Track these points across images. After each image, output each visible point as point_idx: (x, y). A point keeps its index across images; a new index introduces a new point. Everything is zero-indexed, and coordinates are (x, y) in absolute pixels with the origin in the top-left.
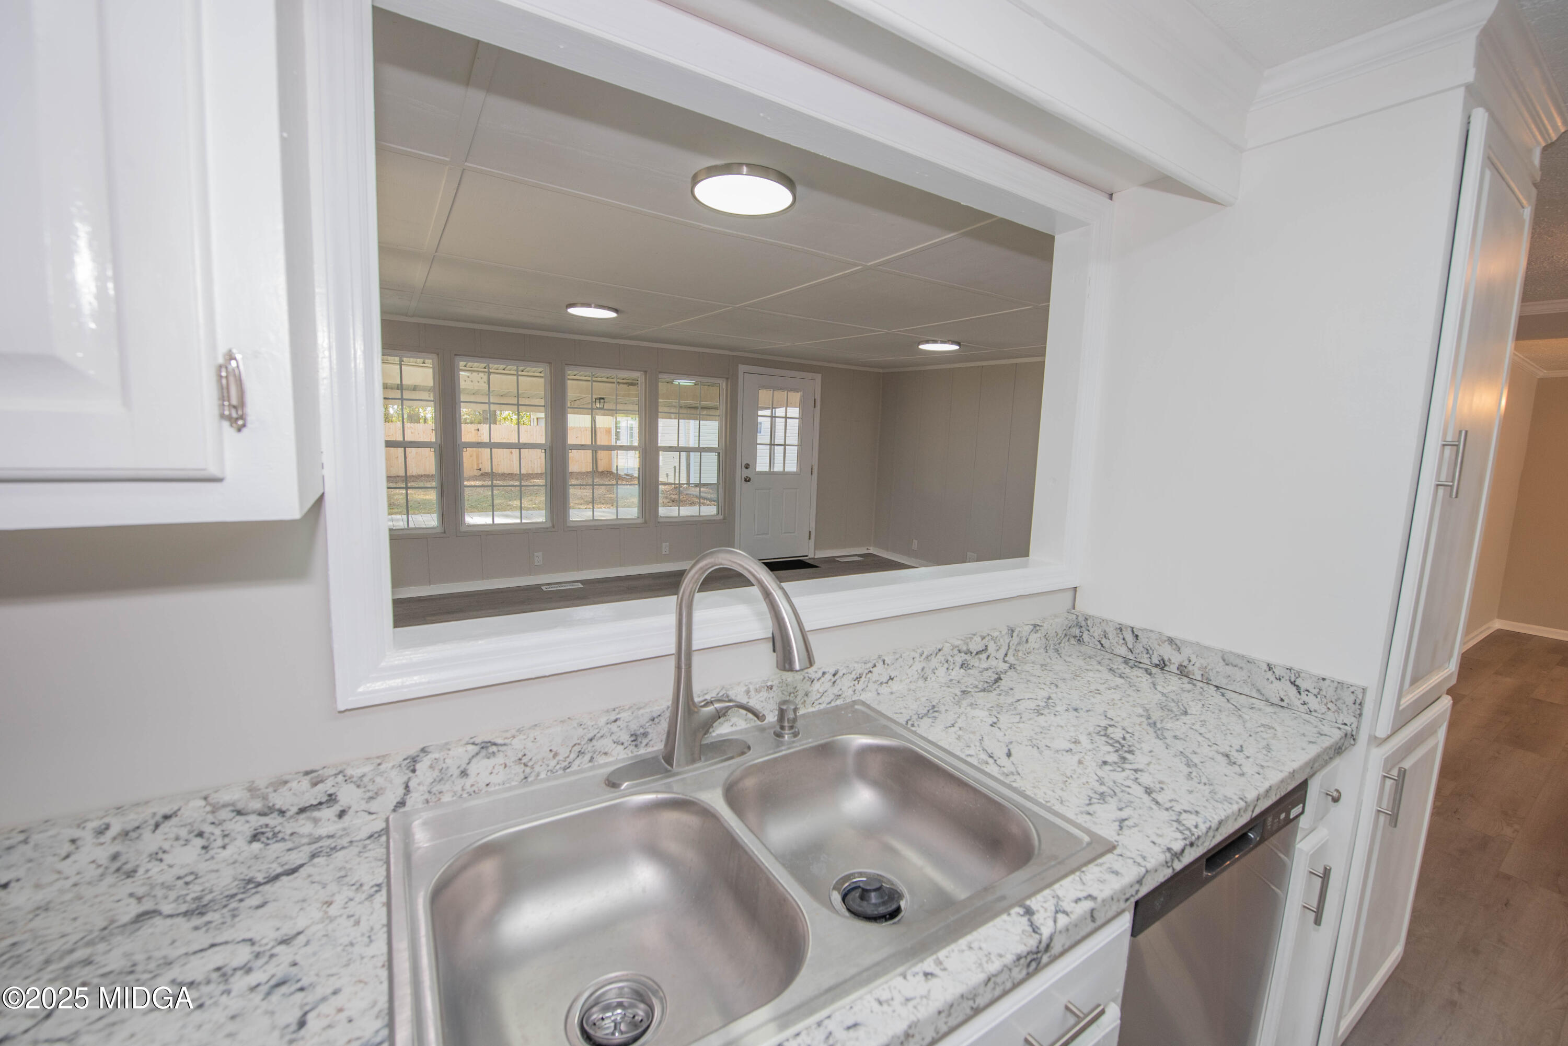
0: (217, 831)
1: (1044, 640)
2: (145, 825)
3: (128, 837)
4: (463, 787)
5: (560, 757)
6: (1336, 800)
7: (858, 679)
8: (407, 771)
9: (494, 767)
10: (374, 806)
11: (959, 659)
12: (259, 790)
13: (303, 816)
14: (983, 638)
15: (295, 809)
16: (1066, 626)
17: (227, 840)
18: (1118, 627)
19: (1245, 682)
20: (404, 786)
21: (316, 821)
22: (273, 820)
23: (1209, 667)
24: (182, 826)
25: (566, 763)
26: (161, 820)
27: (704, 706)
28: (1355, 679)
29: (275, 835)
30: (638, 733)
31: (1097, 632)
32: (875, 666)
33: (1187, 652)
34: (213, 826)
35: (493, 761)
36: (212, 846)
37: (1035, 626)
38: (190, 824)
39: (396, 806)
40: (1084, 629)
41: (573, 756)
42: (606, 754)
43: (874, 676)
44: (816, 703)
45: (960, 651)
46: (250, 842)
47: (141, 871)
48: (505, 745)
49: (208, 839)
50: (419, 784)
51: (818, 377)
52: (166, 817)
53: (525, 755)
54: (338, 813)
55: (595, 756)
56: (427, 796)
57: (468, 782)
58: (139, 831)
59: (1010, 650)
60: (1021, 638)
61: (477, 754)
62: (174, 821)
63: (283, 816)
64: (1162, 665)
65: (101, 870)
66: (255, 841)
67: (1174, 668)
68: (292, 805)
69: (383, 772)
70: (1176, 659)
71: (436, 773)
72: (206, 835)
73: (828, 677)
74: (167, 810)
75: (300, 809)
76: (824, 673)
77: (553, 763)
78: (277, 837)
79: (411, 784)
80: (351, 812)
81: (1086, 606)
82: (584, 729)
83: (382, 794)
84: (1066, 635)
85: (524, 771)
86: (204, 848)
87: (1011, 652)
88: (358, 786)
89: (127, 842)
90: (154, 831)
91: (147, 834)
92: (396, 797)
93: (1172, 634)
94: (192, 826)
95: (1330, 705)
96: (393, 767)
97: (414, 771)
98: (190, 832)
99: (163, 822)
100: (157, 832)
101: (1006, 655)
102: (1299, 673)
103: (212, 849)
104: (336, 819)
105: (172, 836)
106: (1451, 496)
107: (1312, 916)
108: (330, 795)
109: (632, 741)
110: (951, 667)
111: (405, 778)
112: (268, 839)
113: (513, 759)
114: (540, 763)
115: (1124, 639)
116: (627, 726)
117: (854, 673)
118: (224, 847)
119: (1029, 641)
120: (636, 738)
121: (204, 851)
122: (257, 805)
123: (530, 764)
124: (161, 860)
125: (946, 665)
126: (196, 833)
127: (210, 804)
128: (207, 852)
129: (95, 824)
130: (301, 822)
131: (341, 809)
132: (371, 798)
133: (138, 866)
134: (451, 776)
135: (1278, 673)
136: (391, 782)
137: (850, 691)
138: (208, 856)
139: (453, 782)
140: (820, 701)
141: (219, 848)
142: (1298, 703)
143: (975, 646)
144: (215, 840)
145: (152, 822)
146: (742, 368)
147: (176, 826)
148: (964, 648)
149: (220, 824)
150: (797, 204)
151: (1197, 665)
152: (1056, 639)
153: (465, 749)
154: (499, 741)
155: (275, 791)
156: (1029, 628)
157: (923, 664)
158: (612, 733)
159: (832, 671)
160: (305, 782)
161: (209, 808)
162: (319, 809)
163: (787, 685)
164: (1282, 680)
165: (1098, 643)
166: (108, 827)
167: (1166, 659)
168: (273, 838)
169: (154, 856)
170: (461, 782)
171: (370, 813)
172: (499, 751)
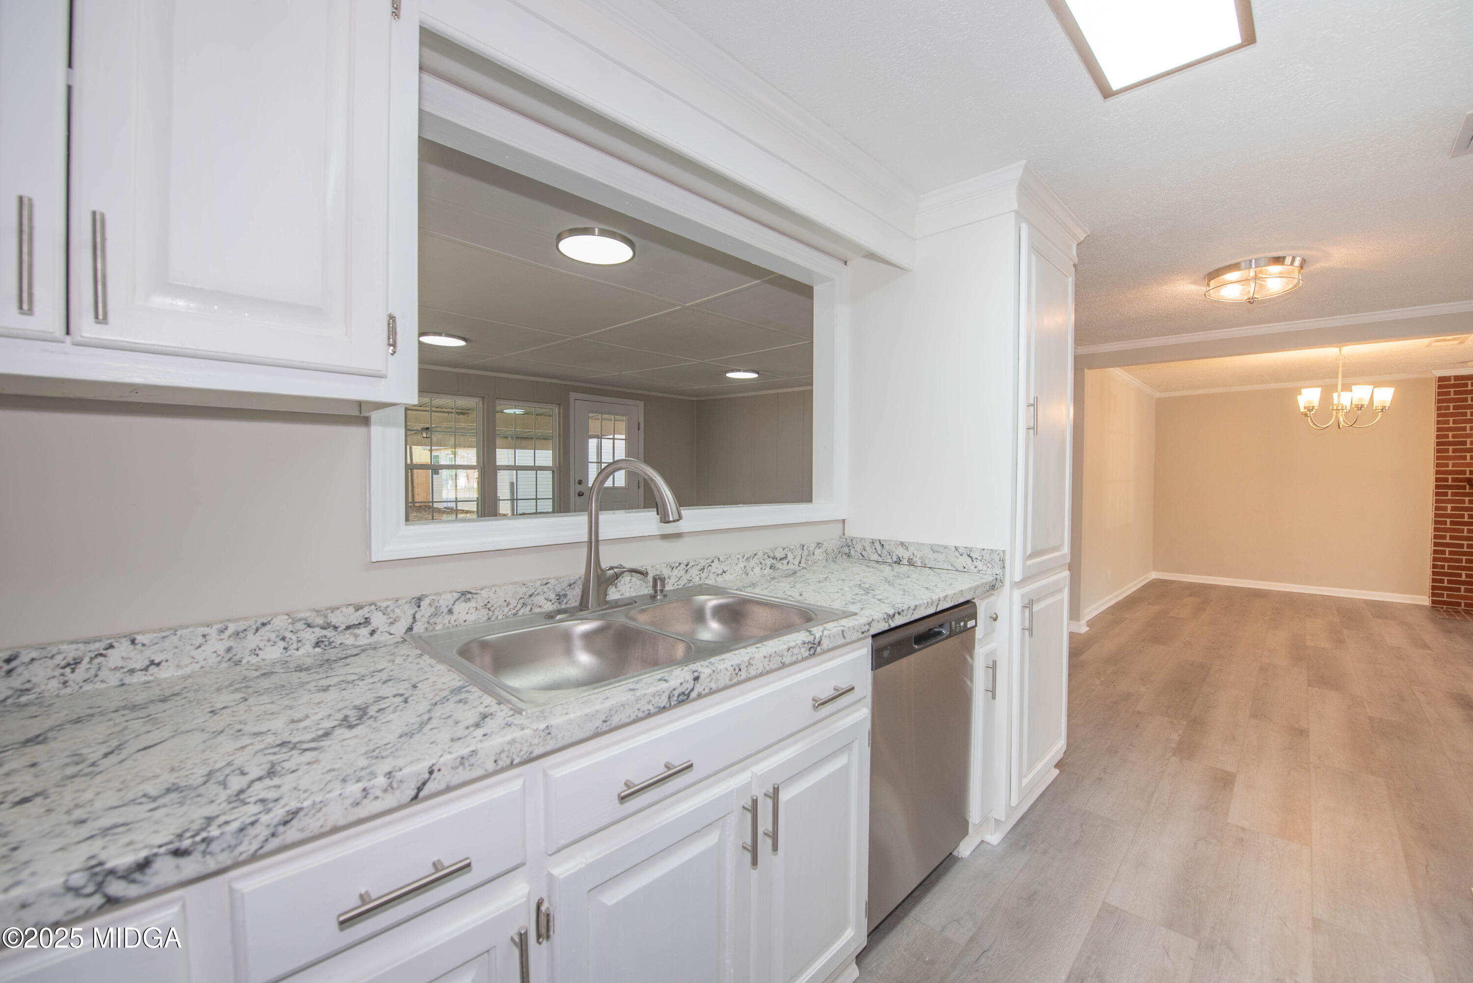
0: (294, 638)
1: (825, 555)
2: (250, 629)
3: (238, 637)
4: (449, 621)
5: (511, 606)
6: (995, 620)
7: (702, 569)
8: (415, 606)
9: (469, 609)
10: (393, 629)
11: (769, 562)
12: (322, 611)
13: (348, 632)
14: (784, 549)
15: (343, 626)
16: (840, 545)
17: (300, 644)
18: (871, 541)
19: (944, 561)
20: (412, 616)
21: (356, 636)
22: (329, 633)
23: (925, 556)
24: (272, 631)
25: (515, 611)
26: (260, 626)
27: (608, 570)
28: (1000, 547)
29: (330, 643)
30: (561, 594)
31: (859, 547)
32: (713, 562)
33: (912, 549)
34: (292, 633)
35: (469, 604)
36: (290, 648)
37: (818, 544)
38: (278, 631)
39: (406, 631)
40: (851, 547)
41: (519, 606)
42: (540, 607)
43: (713, 569)
44: (676, 584)
45: (769, 557)
46: (314, 647)
47: (244, 661)
48: (476, 594)
49: (288, 642)
50: (422, 616)
51: (641, 404)
52: (264, 624)
53: (489, 602)
54: (370, 632)
55: (533, 607)
56: (426, 625)
57: (453, 618)
58: (246, 633)
59: (803, 560)
60: (809, 551)
61: (459, 598)
62: (268, 627)
63: (336, 631)
64: (898, 562)
65: (219, 659)
66: (317, 647)
67: (905, 562)
68: (342, 623)
69: (400, 605)
70: (905, 555)
71: (433, 609)
72: (287, 640)
73: (683, 566)
74: (264, 620)
75: (347, 627)
76: (680, 564)
77: (506, 610)
78: (331, 645)
79: (417, 616)
80: (378, 632)
81: (851, 532)
82: (527, 587)
83: (398, 621)
84: (839, 552)
85: (488, 614)
86: (285, 648)
87: (803, 561)
88: (384, 614)
89: (237, 640)
90: (255, 634)
91: (250, 635)
92: (407, 624)
93: (903, 540)
94: (279, 632)
95: (989, 565)
96: (406, 602)
97: (419, 606)
98: (277, 637)
99: (261, 628)
100: (257, 634)
101: (800, 562)
102: (971, 548)
103: (290, 650)
104: (369, 636)
105: (266, 638)
106: (1034, 434)
107: (990, 694)
108: (366, 619)
109: (557, 599)
110: (764, 568)
111: (413, 611)
112: (325, 646)
113: (481, 605)
114: (498, 609)
115: (875, 549)
116: (554, 589)
117: (699, 565)
118: (297, 649)
119: (815, 553)
120: (560, 597)
121: (284, 651)
122: (320, 621)
123: (492, 609)
124: (257, 655)
125: (760, 566)
126: (280, 637)
127: (292, 618)
128: (286, 652)
129: (219, 626)
130: (348, 636)
131: (372, 629)
132: (392, 623)
133: (242, 658)
134: (442, 612)
135: (960, 551)
136: (404, 613)
137: (698, 579)
138: (287, 654)
139: (443, 617)
140: (678, 583)
141: (294, 649)
142: (972, 567)
143: (779, 554)
144: (292, 644)
145: (254, 627)
146: (573, 395)
147: (269, 631)
148: (772, 555)
149: (296, 632)
150: (636, 258)
151: (918, 556)
152: (833, 554)
153: (451, 595)
154: (473, 591)
155: (332, 612)
156: (813, 545)
157: (745, 564)
158: (544, 593)
159: (685, 563)
160: (351, 610)
161: (290, 621)
162: (359, 628)
163: (656, 570)
164: (964, 555)
165: (860, 555)
166: (226, 629)
167: (900, 556)
168: (328, 646)
169: (253, 651)
170: (448, 617)
171: (391, 634)
172: (473, 598)
